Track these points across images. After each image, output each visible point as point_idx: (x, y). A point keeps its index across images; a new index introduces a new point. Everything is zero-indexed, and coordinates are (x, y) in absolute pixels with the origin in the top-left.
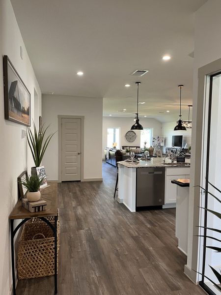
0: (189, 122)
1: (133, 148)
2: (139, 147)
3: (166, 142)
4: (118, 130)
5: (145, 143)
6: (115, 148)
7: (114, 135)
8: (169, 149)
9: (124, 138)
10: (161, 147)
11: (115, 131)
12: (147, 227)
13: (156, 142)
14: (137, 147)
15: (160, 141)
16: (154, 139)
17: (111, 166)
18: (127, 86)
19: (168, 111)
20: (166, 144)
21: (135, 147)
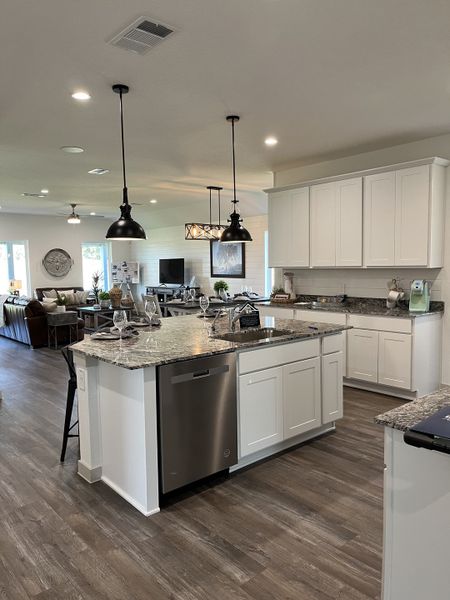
0: (211, 226)
1: (66, 293)
2: (81, 289)
3: (145, 274)
4: (20, 249)
5: (96, 279)
6: (16, 293)
7: (11, 261)
8: (153, 290)
9: (40, 268)
10: (133, 286)
11: (10, 251)
12: (234, 581)
13: (121, 276)
14: (76, 289)
15: (131, 273)
16: (115, 267)
17: (14, 345)
18: (81, 96)
19: (153, 201)
20: (144, 278)
21: (70, 289)
